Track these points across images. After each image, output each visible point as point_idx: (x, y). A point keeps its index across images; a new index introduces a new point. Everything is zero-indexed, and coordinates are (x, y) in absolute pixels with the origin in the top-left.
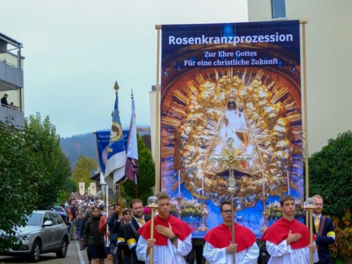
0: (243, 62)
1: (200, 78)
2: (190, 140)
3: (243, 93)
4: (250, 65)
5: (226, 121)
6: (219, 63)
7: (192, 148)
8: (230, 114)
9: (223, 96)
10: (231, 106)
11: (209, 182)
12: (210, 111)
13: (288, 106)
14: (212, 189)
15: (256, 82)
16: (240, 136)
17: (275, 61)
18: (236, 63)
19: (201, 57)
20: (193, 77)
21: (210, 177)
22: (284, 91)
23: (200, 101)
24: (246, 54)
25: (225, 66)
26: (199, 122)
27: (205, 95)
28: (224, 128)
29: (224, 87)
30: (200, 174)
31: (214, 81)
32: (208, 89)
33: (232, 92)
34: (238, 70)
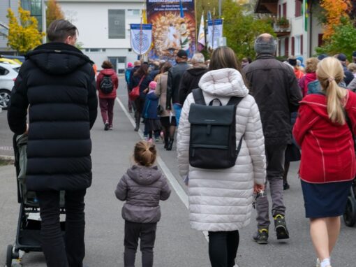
0: (175, 9)
1: (160, 15)
2: (157, 38)
3: (175, 20)
4: (177, 11)
5: (169, 31)
6: (166, 9)
7: (158, 41)
8: (171, 28)
9: (168, 22)
10: (171, 25)
11: (164, 52)
12: (164, 27)
13: (191, 25)
14: (165, 55)
15: (179, 16)
16: (174, 36)
17: (186, 9)
18: (172, 9)
19: (160, 7)
20: (158, 15)
21: (164, 50)
22: (189, 19)
23: (161, 24)
24: (176, 6)
25: (168, 11)
26: (160, 31)
27: (162, 21)
28: (169, 33)
29: (169, 18)
30: (161, 50)
31: (165, 16)
32: (163, 19)
33: (171, 20)
34: (173, 12)
